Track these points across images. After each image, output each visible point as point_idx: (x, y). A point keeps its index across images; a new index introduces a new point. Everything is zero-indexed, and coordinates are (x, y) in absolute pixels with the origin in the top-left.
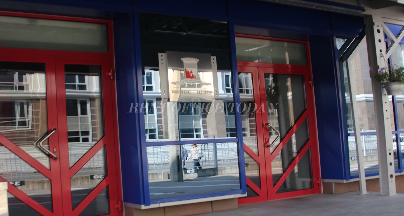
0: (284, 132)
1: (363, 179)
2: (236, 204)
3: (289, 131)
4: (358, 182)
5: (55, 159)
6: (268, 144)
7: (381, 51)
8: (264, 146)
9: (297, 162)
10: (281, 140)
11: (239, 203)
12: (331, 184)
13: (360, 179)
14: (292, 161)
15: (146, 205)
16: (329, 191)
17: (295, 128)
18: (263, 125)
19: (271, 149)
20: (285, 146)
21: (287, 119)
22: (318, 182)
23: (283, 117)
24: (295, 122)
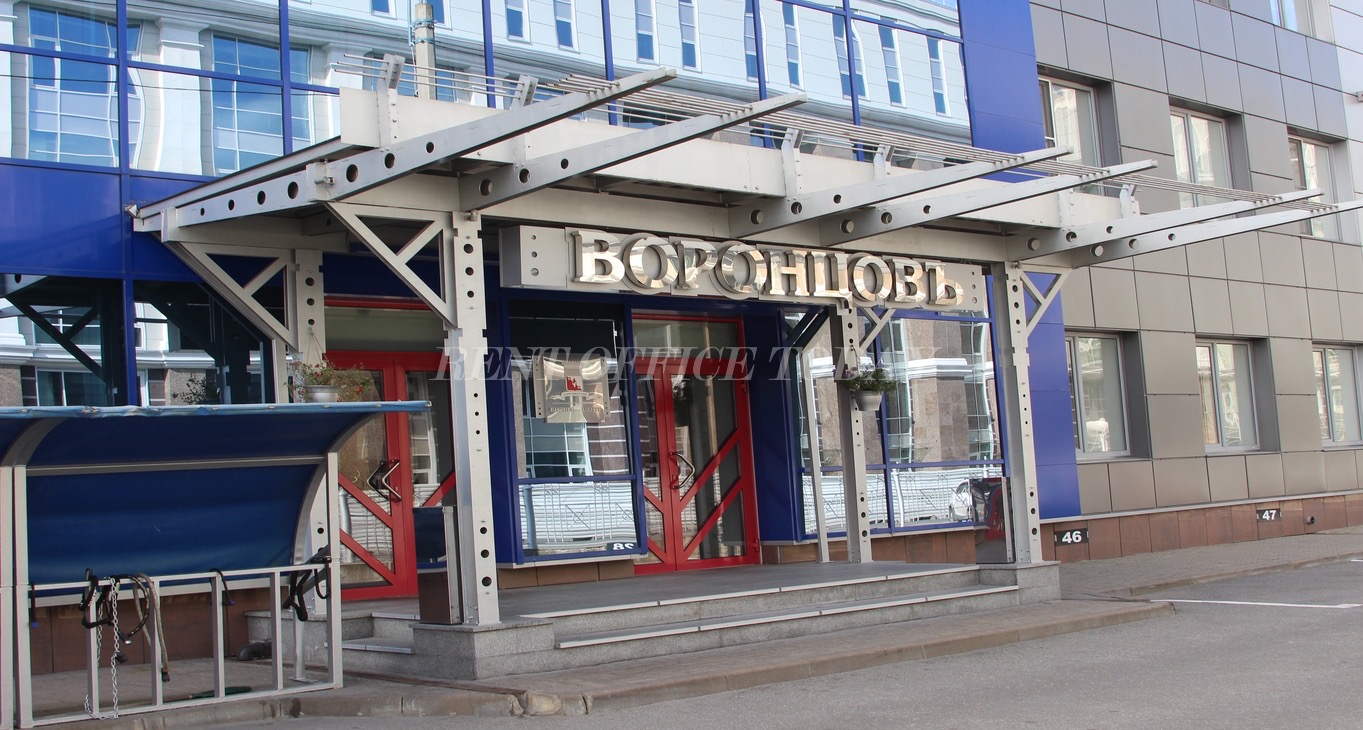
0: (700, 466)
1: (824, 542)
2: (631, 571)
3: (709, 464)
4: (816, 544)
5: (398, 500)
6: (676, 484)
7: (851, 341)
8: (671, 487)
9: (722, 512)
10: (696, 479)
11: (636, 572)
12: (775, 547)
13: (820, 540)
14: (713, 511)
15: (517, 564)
16: (771, 559)
17: (718, 460)
18: (669, 455)
19: (682, 491)
20: (702, 489)
21: (706, 444)
22: (755, 545)
23: (699, 439)
24: (719, 449)
